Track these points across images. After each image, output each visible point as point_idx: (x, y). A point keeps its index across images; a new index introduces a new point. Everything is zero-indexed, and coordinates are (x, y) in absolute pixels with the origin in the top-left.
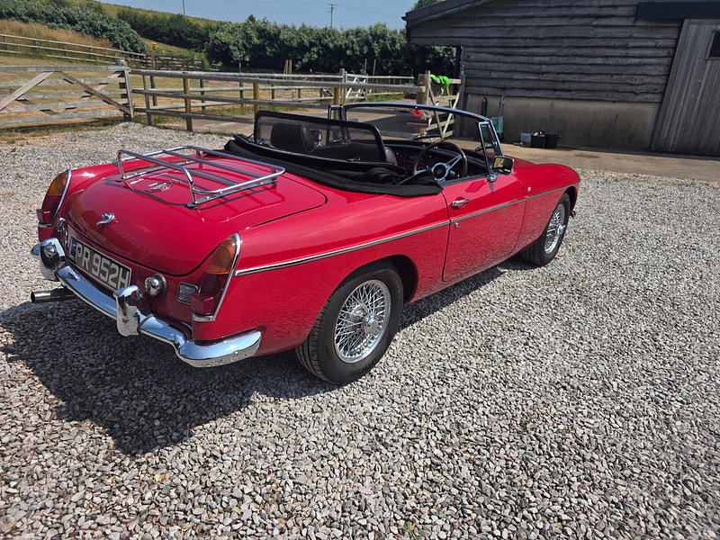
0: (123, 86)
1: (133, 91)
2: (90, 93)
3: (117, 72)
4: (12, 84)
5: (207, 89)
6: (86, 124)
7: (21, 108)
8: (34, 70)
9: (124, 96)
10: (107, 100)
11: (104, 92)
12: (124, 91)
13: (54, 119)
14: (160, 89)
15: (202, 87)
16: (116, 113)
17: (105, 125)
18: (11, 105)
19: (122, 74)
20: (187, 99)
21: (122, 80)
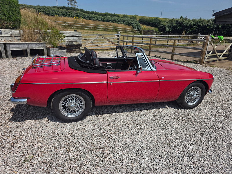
0: (118, 39)
1: (121, 41)
2: (109, 41)
3: (117, 36)
4: (90, 39)
5: (144, 40)
6: (106, 49)
7: (91, 45)
8: (95, 35)
9: (118, 42)
10: (113, 43)
11: (112, 41)
12: (118, 41)
13: (98, 48)
14: (129, 40)
15: (142, 39)
16: (115, 47)
17: (111, 50)
18: (89, 44)
19: (118, 36)
20: (133, 43)
21: (118, 38)
